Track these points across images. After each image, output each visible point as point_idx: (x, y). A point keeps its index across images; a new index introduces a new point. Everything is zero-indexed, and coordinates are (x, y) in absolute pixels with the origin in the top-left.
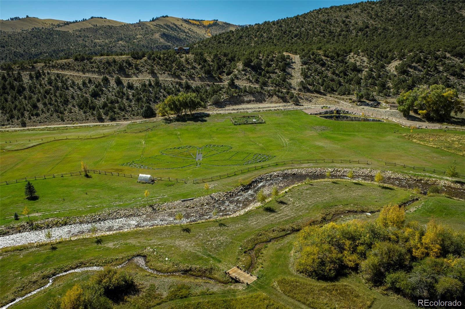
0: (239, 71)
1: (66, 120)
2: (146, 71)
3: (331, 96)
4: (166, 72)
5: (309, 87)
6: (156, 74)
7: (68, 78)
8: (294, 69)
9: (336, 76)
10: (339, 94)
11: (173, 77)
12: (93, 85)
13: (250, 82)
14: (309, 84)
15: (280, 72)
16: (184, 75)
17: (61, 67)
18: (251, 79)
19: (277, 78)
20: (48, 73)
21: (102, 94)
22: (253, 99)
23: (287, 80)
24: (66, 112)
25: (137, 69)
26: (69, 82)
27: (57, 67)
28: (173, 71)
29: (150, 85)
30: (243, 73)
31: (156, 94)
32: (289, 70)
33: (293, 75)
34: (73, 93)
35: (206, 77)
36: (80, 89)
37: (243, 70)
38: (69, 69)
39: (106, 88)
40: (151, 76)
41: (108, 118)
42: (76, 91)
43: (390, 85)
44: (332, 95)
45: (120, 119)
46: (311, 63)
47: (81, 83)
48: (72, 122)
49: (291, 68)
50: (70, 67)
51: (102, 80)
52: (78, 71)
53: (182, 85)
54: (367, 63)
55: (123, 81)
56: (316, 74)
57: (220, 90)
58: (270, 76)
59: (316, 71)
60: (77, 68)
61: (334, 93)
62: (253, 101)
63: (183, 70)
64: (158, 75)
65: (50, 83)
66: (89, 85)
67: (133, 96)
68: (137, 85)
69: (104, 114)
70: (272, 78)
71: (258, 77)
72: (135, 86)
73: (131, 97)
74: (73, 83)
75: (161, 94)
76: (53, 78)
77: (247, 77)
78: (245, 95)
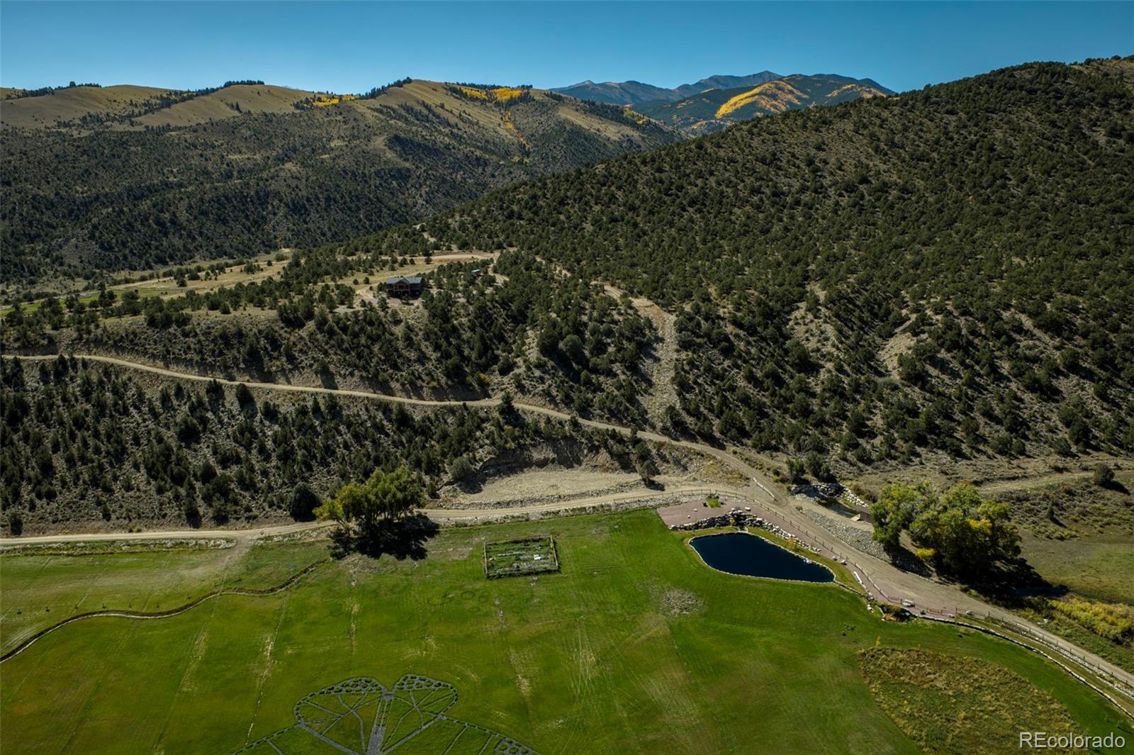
0: (529, 369)
1: (113, 517)
2: (311, 366)
3: (735, 453)
4: (356, 372)
5: (689, 420)
6: (332, 375)
7: (130, 379)
8: (657, 360)
9: (755, 387)
10: (754, 446)
11: (371, 386)
12: (185, 404)
13: (550, 402)
14: (689, 413)
15: (624, 373)
16: (397, 380)
17: (115, 342)
18: (554, 393)
19: (616, 392)
20: (85, 364)
21: (204, 431)
22: (552, 455)
23: (639, 397)
24: (117, 487)
25: (291, 359)
26: (132, 391)
27: (106, 343)
28: (372, 370)
29: (316, 409)
30: (537, 373)
31: (327, 438)
32: (647, 365)
33: (654, 380)
34: (138, 424)
35: (449, 387)
36: (155, 416)
37: (540, 366)
38: (133, 349)
39: (214, 414)
40: (320, 382)
41: (211, 512)
42: (144, 420)
43: (878, 421)
44: (738, 450)
45: (237, 519)
46: (700, 346)
47: (158, 395)
48: (127, 522)
49: (652, 356)
50: (137, 344)
51: (208, 392)
52: (154, 357)
53: (391, 411)
54: (834, 346)
55: (255, 395)
56: (708, 380)
57: (479, 428)
58: (600, 384)
59: (709, 369)
60: (150, 348)
61: (745, 441)
62: (553, 461)
63: (396, 367)
64: (338, 379)
65: (87, 394)
66: (175, 402)
67: (274, 441)
68: (287, 409)
69: (203, 498)
70: (603, 390)
71: (571, 387)
72: (282, 410)
73: (269, 444)
74: (141, 395)
75: (339, 438)
76: (94, 378)
77: (546, 386)
78: (534, 446)
